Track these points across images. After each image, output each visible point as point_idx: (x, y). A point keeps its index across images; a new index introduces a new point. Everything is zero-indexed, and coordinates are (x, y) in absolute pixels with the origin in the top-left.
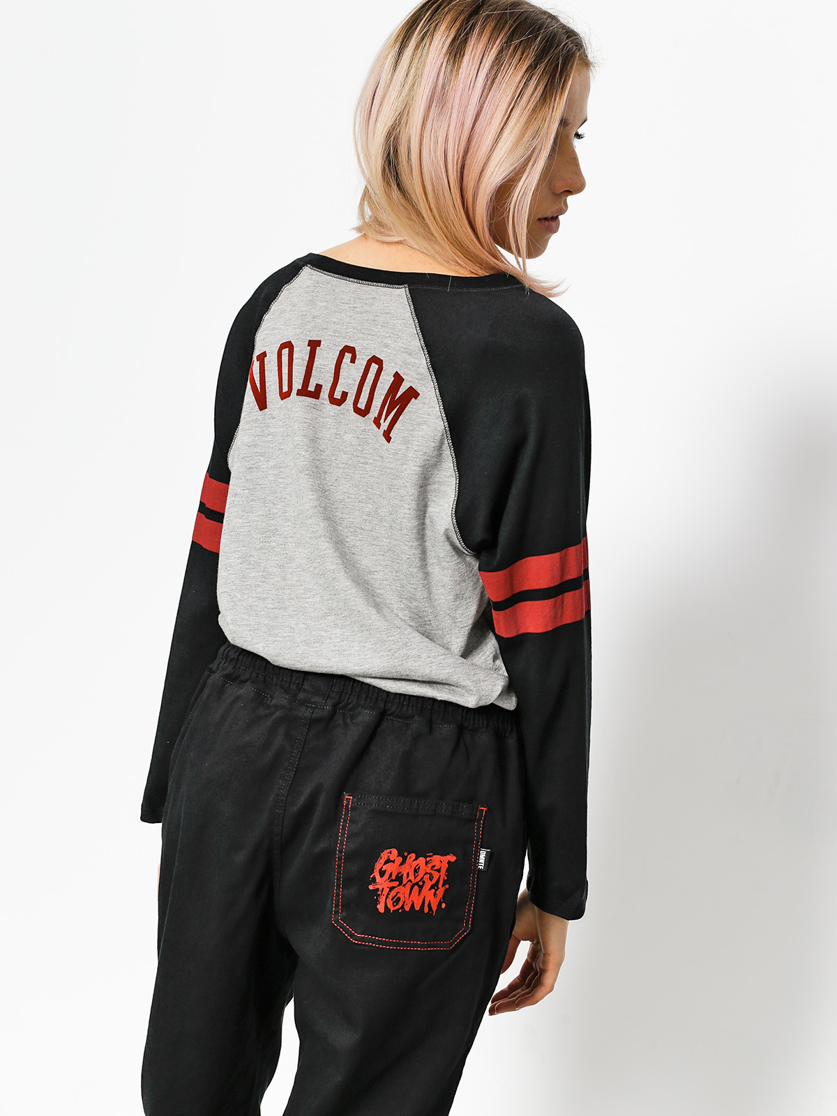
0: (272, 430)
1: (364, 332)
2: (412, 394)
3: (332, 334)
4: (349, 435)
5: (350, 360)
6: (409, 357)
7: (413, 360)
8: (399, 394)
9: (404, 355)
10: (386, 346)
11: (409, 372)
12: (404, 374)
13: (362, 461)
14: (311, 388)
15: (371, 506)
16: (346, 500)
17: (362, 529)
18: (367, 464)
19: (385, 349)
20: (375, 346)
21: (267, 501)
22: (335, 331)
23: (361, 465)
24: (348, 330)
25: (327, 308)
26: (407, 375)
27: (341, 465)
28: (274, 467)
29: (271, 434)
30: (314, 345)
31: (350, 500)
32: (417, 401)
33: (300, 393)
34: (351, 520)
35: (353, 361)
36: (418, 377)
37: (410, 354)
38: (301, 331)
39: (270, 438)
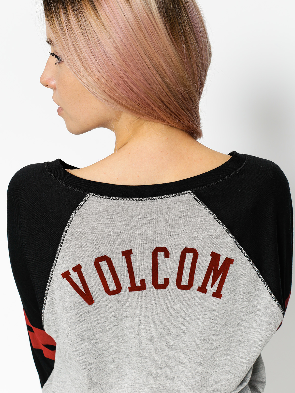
0: (103, 315)
1: (170, 234)
2: (229, 262)
3: (140, 243)
4: (179, 305)
5: (164, 256)
6: (218, 240)
7: (222, 241)
8: (220, 265)
9: (215, 239)
10: (194, 238)
11: (222, 249)
12: (219, 252)
13: (193, 318)
14: (138, 284)
15: (208, 344)
16: (188, 347)
17: (205, 360)
18: (198, 319)
19: (194, 241)
20: (185, 241)
21: (114, 359)
22: (142, 240)
23: (193, 321)
24: (155, 237)
25: (126, 225)
26: (221, 251)
27: (177, 326)
28: (113, 337)
29: (104, 317)
30: (127, 254)
31: (191, 346)
32: (233, 265)
33: (131, 289)
34: (196, 358)
35: (167, 255)
36: (229, 250)
37: (219, 237)
38: (112, 247)
39: (103, 320)
